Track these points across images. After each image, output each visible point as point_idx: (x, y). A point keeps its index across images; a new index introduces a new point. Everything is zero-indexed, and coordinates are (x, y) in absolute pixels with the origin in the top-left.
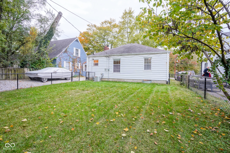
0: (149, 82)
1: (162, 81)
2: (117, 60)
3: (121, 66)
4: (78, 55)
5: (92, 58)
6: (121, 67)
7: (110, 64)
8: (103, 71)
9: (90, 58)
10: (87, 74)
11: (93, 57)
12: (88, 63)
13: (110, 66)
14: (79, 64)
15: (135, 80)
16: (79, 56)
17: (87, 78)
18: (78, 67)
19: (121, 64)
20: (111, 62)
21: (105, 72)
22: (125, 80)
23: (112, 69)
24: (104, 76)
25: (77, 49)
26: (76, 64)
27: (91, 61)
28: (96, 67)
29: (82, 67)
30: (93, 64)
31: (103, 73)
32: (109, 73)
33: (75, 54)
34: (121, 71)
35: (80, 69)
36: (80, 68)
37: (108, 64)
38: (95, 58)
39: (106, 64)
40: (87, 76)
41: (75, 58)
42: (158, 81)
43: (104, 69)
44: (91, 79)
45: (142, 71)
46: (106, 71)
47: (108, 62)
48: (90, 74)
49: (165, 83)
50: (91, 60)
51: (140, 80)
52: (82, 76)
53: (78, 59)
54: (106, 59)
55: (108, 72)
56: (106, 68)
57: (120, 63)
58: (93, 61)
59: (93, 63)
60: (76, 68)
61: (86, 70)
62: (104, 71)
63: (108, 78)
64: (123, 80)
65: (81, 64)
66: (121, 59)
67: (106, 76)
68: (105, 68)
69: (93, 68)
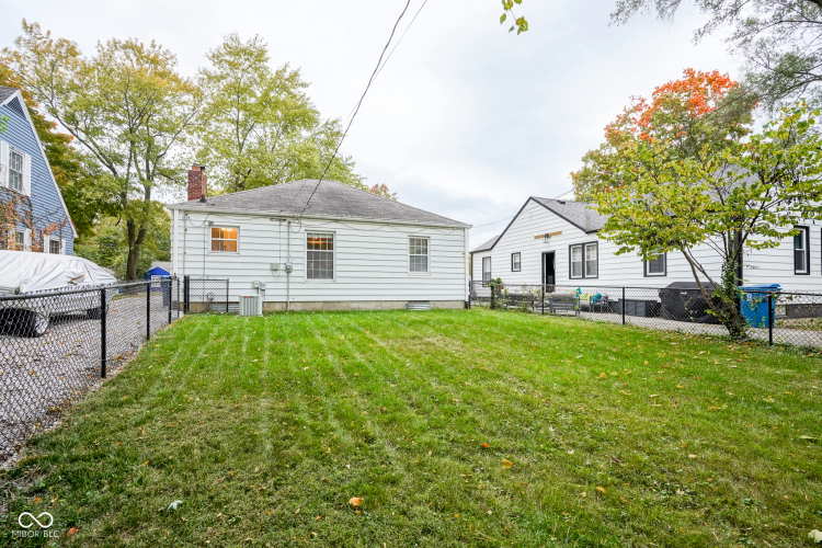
0: (425, 307)
2: (321, 237)
3: (336, 256)
4: (20, 185)
5: (203, 217)
6: (336, 262)
7: (292, 248)
8: (263, 275)
9: (191, 217)
11: (211, 213)
13: (292, 255)
14: (27, 232)
15: (384, 304)
16: (27, 189)
19: (336, 250)
20: (300, 242)
21: (273, 279)
22: (354, 306)
23: (300, 267)
24: (267, 292)
25: (17, 150)
27: (201, 231)
28: (225, 256)
30: (209, 246)
31: (263, 280)
32: (291, 280)
33: (5, 178)
34: (336, 274)
37: (284, 248)
38: (219, 221)
39: (277, 248)
41: (7, 199)
43: (269, 267)
44: (201, 307)
45: (405, 275)
47: (284, 242)
49: (462, 306)
50: (199, 224)
51: (398, 303)
53: (20, 208)
54: (277, 229)
55: (285, 279)
56: (277, 261)
57: (331, 247)
58: (209, 232)
59: (209, 238)
62: (270, 273)
63: (284, 299)
64: (345, 304)
65: (33, 236)
66: (338, 232)
67: (275, 294)
68: (273, 261)
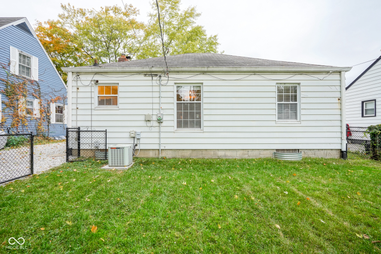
0: (294, 156)
1: (329, 151)
4: (29, 73)
5: (89, 77)
7: (163, 100)
8: (138, 126)
9: (82, 77)
10: (73, 135)
11: (96, 73)
12: (75, 95)
13: (163, 106)
14: (36, 102)
15: (250, 152)
16: (35, 76)
17: (69, 152)
18: (29, 112)
19: (204, 101)
20: (170, 94)
21: (147, 129)
23: (170, 118)
24: (142, 141)
25: (25, 53)
26: (22, 100)
27: (88, 89)
28: (108, 110)
29: (46, 112)
30: (96, 101)
31: (138, 130)
32: (162, 129)
33: (15, 69)
34: (204, 124)
35: (38, 116)
36: (37, 113)
37: (157, 100)
38: (103, 79)
39: (150, 101)
40: (73, 145)
41: (17, 82)
42: (317, 152)
43: (143, 118)
44: (90, 154)
45: (272, 123)
46: (149, 124)
47: (157, 95)
48: (82, 134)
49: (337, 155)
50: (87, 83)
51: (265, 152)
52: (46, 139)
53: (29, 87)
54: (150, 83)
55: (157, 129)
56: (150, 112)
57: (199, 98)
58: (96, 89)
59: (96, 94)
60: (22, 113)
61: (60, 119)
62: (144, 124)
63: (157, 147)
64: (212, 153)
65: (40, 103)
66: (205, 83)
67: (149, 142)
68: (146, 112)
69: (94, 112)
